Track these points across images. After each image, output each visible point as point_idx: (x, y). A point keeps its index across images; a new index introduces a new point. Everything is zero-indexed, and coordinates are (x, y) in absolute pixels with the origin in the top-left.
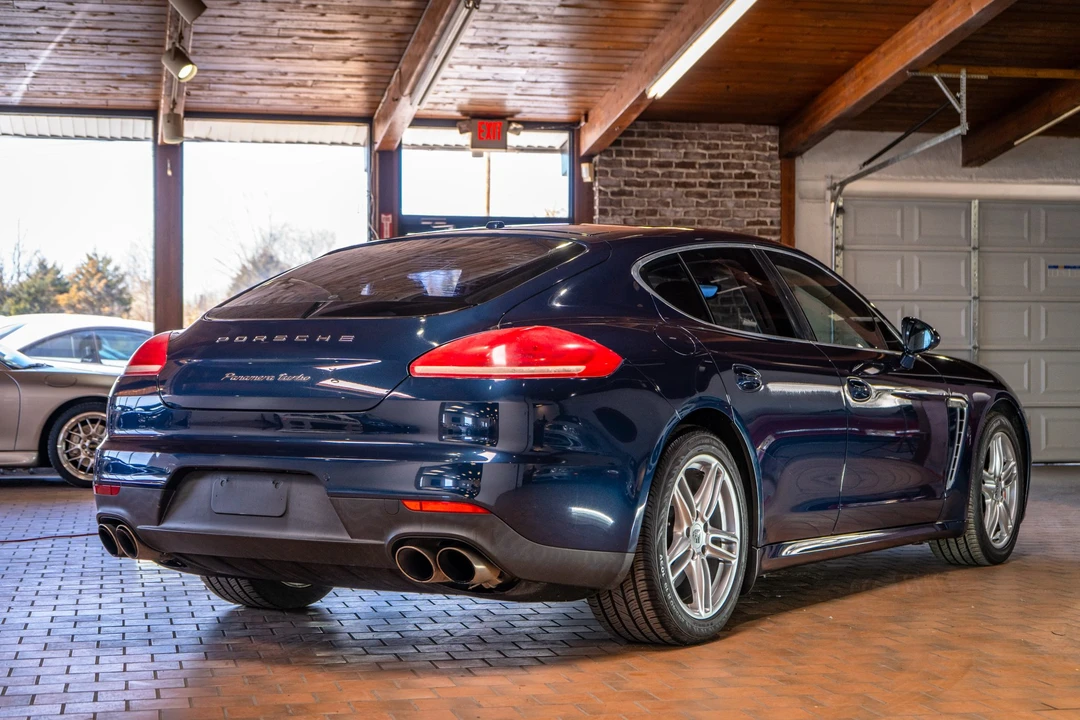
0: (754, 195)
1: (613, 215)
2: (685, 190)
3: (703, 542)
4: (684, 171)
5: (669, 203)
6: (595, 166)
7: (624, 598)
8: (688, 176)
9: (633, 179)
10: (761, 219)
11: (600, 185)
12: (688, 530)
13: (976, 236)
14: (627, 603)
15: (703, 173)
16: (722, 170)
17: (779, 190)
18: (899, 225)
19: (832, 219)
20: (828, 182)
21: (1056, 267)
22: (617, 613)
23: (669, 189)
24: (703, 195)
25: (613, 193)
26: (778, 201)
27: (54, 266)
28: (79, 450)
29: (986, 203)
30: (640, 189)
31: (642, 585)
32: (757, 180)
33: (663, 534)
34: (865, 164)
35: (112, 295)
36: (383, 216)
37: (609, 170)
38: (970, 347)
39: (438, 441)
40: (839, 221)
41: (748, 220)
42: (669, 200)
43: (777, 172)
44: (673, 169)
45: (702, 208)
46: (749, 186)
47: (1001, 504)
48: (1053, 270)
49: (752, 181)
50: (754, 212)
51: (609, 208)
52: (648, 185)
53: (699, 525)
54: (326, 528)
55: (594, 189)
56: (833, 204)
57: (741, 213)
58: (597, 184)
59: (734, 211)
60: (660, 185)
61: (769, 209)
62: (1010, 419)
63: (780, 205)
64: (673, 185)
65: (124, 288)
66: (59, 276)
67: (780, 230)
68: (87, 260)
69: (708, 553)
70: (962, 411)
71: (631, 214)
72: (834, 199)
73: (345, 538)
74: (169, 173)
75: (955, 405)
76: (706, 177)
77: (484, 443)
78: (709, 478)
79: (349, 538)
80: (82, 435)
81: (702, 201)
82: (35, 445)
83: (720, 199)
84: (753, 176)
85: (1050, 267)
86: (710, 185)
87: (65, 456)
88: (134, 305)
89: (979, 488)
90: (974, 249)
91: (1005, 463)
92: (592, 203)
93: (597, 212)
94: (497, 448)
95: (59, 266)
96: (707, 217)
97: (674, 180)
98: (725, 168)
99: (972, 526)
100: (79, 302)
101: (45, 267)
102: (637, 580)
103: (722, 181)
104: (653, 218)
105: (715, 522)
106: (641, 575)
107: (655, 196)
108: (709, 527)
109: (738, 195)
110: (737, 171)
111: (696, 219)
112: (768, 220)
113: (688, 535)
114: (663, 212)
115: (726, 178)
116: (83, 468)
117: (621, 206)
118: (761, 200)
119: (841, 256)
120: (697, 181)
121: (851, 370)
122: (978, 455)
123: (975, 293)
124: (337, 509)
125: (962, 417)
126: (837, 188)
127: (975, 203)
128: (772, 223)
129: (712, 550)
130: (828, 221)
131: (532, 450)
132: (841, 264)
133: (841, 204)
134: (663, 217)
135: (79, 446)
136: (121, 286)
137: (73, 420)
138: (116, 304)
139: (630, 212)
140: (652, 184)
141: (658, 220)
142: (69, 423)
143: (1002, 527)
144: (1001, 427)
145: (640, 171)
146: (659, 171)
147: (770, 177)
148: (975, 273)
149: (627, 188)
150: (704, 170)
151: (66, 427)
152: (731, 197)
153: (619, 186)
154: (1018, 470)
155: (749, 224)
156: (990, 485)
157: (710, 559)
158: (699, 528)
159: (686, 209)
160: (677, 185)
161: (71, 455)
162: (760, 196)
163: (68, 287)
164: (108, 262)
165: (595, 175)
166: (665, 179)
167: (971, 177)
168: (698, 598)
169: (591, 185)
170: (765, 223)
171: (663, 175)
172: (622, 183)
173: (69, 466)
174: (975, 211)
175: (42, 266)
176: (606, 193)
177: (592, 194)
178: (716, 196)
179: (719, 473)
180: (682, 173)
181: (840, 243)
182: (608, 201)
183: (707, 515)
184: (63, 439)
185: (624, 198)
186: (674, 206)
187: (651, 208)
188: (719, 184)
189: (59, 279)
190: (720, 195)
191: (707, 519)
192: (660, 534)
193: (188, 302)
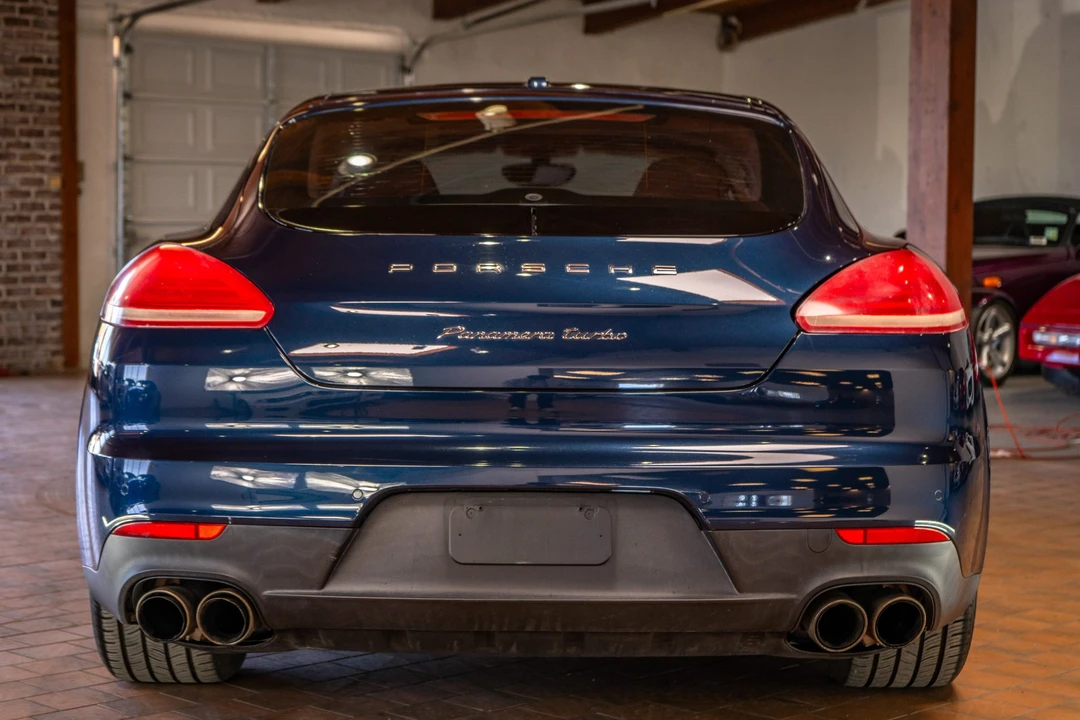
0: (26, 23)
10: (35, 55)
13: (273, 87)
17: (57, 19)
18: (190, 71)
19: (118, 59)
20: (112, 12)
26: (55, 33)
29: (283, 49)
32: (30, 4)
40: (126, 62)
41: (22, 55)
46: (22, 11)
49: (25, 5)
50: (27, 46)
54: (689, 580)
56: (117, 40)
57: (12, 45)
59: (3, 43)
61: (45, 42)
63: (59, 38)
67: (59, 71)
72: (120, 34)
90: (272, 102)
109: (8, 22)
112: (45, 57)
118: (36, 30)
119: (129, 106)
124: (722, 550)
128: (49, 61)
132: (128, 116)
133: (128, 41)
155: (21, 60)
162: (34, 25)
167: (266, 16)
170: (39, 60)
174: (271, 57)
181: (128, 89)
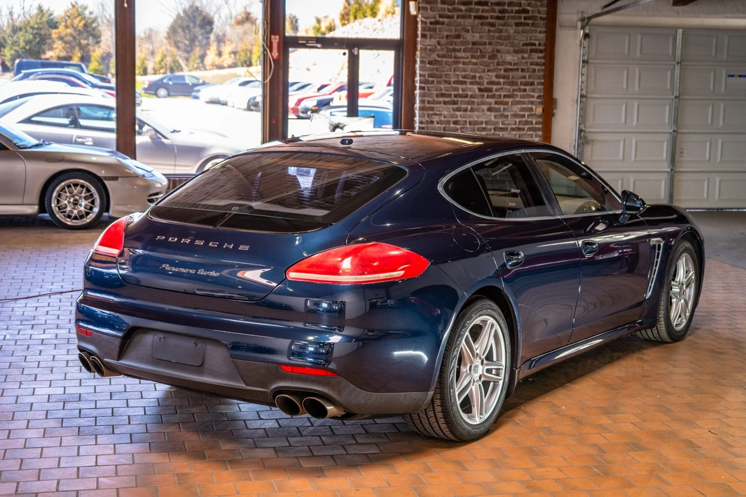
0: (528, 25)
1: (430, 38)
2: (480, 21)
3: (480, 372)
4: (481, 8)
5: (469, 30)
6: (419, 3)
7: (426, 415)
8: (483, 11)
9: (445, 13)
10: (532, 42)
11: (422, 17)
12: (471, 367)
13: (680, 54)
14: (428, 419)
15: (493, 9)
16: (506, 7)
17: (545, 22)
18: (627, 46)
19: (581, 41)
20: (580, 16)
21: (733, 76)
22: (421, 423)
23: (469, 20)
24: (493, 25)
25: (431, 23)
26: (544, 29)
27: (49, 10)
28: (66, 205)
29: (688, 30)
30: (450, 20)
31: (438, 409)
32: (531, 14)
33: (453, 375)
34: (606, 6)
35: (88, 32)
36: (273, 37)
37: (428, 6)
38: (671, 131)
39: (303, 327)
40: (586, 43)
41: (524, 42)
42: (470, 28)
43: (545, 9)
44: (473, 6)
45: (492, 34)
46: (525, 18)
47: (682, 301)
48: (730, 78)
49: (527, 15)
50: (527, 37)
51: (428, 33)
52: (455, 17)
53: (478, 362)
54: (228, 377)
55: (418, 19)
56: (582, 31)
57: (519, 37)
58: (420, 16)
59: (514, 36)
60: (463, 17)
61: (538, 35)
62: (692, 244)
63: (546, 32)
64: (472, 17)
65: (96, 27)
66: (52, 17)
67: (545, 50)
68: (71, 7)
69: (483, 379)
70: (659, 246)
71: (443, 38)
72: (583, 28)
73: (242, 385)
74: (126, 5)
75: (654, 243)
76: (495, 12)
77: (335, 330)
78: (486, 330)
79: (244, 386)
80: (68, 194)
81: (492, 29)
82: (37, 201)
83: (504, 28)
84: (527, 11)
85: (729, 76)
86: (498, 18)
87: (57, 208)
88: (103, 38)
89: (669, 293)
90: (678, 63)
91: (687, 272)
92: (416, 29)
93: (420, 35)
94: (343, 333)
95: (51, 10)
96: (495, 40)
97: (473, 14)
98: (508, 6)
99: (662, 319)
100: (66, 35)
101: (42, 11)
102: (435, 405)
103: (506, 15)
104: (458, 40)
105: (489, 357)
106: (438, 402)
107: (460, 25)
108: (485, 362)
109: (517, 25)
110: (517, 8)
111: (487, 41)
112: (537, 43)
113: (470, 370)
114: (465, 37)
115: (510, 13)
116: (69, 217)
117: (436, 31)
118: (533, 28)
119: (586, 68)
120: (489, 14)
121: (585, 231)
122: (669, 271)
123: (676, 93)
124: (237, 367)
125: (659, 249)
126: (586, 21)
127: (680, 31)
128: (540, 45)
129: (485, 376)
130: (578, 42)
131: (367, 334)
132: (585, 73)
133: (587, 31)
134: (464, 40)
135: (66, 202)
136: (94, 25)
137: (63, 184)
138: (90, 38)
139: (442, 36)
140: (458, 17)
141: (462, 42)
142: (60, 186)
143: (683, 316)
144: (686, 250)
145: (450, 7)
146: (463, 8)
147: (539, 12)
148: (677, 80)
149: (441, 20)
150: (495, 7)
151: (58, 188)
152: (511, 26)
153: (435, 18)
154: (696, 276)
155: (523, 45)
156: (676, 290)
157: (484, 383)
158: (478, 364)
159: (481, 34)
160: (476, 17)
161: (61, 208)
162: (532, 26)
163: (58, 24)
164: (86, 8)
165: (419, 10)
166: (467, 13)
167: (678, 13)
168: (475, 410)
169: (416, 17)
170: (534, 45)
171: (466, 10)
172: (437, 16)
173: (60, 216)
174: (679, 37)
175: (40, 9)
176: (426, 23)
177: (416, 23)
178: (502, 25)
179: (493, 325)
180: (479, 9)
181: (586, 58)
182: (427, 28)
183: (483, 354)
184: (55, 197)
185: (438, 26)
186: (473, 32)
187: (457, 33)
188: (504, 17)
189: (52, 19)
190: (505, 25)
191: (483, 357)
192: (451, 376)
193: (139, 36)
